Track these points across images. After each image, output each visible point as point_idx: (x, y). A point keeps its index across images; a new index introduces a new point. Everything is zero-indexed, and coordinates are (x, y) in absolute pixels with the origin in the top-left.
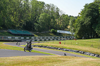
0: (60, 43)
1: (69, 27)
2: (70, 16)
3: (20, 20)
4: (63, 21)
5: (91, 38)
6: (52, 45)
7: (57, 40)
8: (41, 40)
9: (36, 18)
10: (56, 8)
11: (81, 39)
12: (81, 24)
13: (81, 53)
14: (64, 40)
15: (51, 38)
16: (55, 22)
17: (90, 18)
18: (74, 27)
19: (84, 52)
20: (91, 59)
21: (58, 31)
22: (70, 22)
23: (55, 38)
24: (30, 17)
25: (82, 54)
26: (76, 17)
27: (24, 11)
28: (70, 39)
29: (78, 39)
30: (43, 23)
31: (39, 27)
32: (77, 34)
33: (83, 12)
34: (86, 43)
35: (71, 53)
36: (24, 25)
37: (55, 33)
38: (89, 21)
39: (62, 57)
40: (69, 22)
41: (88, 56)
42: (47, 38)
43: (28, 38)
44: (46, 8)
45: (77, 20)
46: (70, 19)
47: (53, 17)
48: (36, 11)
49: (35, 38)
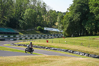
0: (47, 41)
1: (57, 24)
2: (58, 12)
3: (2, 17)
4: (51, 17)
5: (81, 36)
6: (39, 43)
7: (44, 38)
8: (26, 39)
9: (21, 14)
10: (42, 3)
11: (71, 37)
12: (70, 20)
13: (70, 52)
14: (52, 38)
15: (37, 36)
16: (42, 19)
17: (79, 14)
18: (62, 24)
19: (73, 51)
20: (81, 59)
21: (45, 29)
22: (58, 18)
23: (41, 36)
24: (14, 13)
25: (71, 54)
26: (65, 13)
27: (8, 7)
28: (58, 37)
29: (67, 37)
30: (28, 20)
31: (24, 24)
32: (66, 31)
33: (72, 8)
34: (76, 41)
35: (59, 52)
36: (7, 22)
37: (42, 31)
38: (78, 17)
39: (49, 57)
40: (56, 19)
41: (78, 55)
42: (33, 36)
43: (12, 36)
44: (32, 3)
45: (65, 16)
46: (58, 15)
47: (39, 14)
48: (20, 6)
49: (20, 36)
